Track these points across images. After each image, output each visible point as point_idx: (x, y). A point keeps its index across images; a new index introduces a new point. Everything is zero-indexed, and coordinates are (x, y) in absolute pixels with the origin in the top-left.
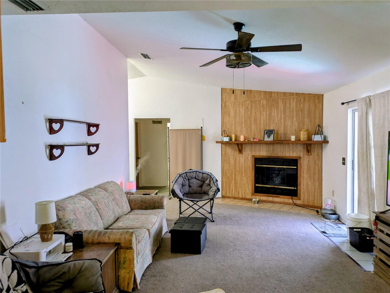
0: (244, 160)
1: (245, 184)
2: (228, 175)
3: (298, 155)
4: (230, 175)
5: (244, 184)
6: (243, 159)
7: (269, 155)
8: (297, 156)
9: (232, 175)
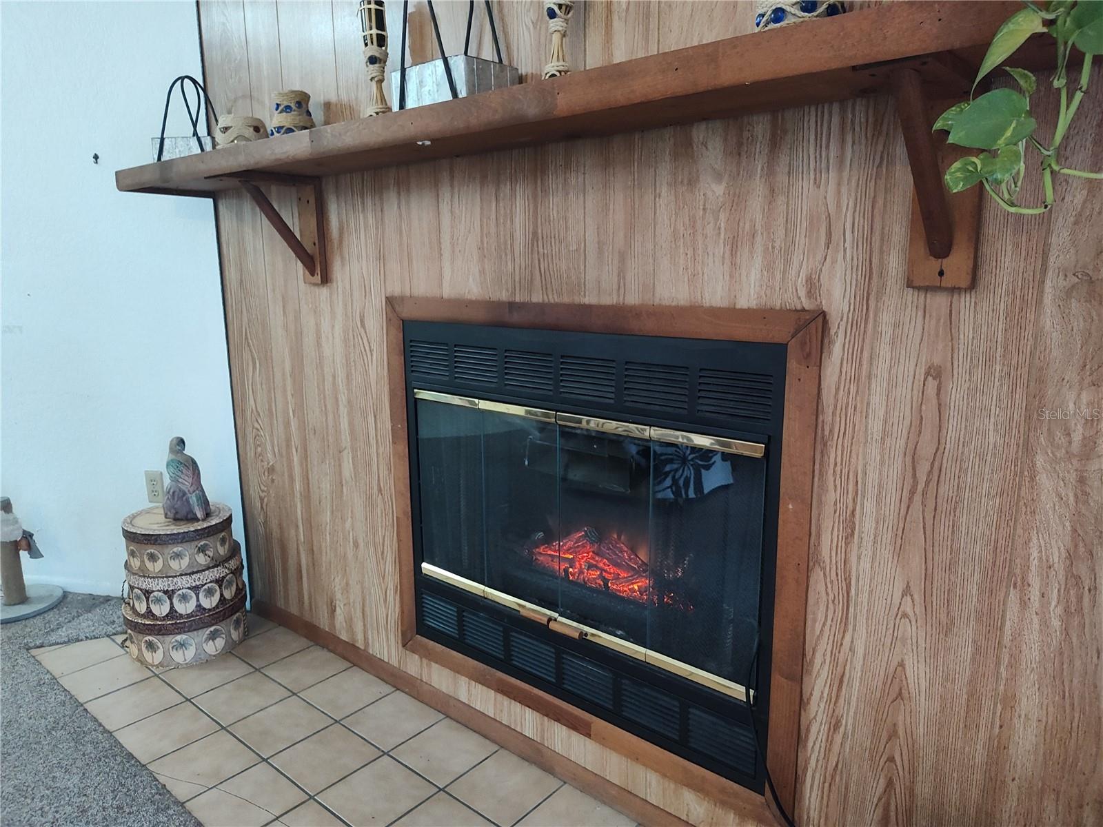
0: (346, 341)
1: (362, 545)
2: (270, 456)
3: (793, 295)
4: (281, 455)
5: (356, 545)
6: (337, 327)
7: (504, 296)
8: (777, 301)
9: (290, 461)
